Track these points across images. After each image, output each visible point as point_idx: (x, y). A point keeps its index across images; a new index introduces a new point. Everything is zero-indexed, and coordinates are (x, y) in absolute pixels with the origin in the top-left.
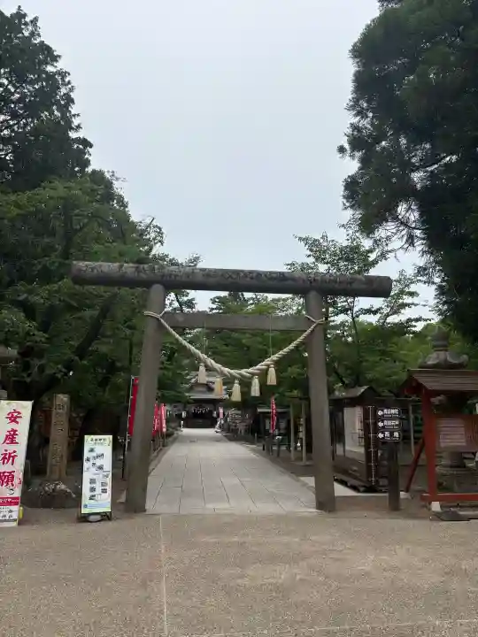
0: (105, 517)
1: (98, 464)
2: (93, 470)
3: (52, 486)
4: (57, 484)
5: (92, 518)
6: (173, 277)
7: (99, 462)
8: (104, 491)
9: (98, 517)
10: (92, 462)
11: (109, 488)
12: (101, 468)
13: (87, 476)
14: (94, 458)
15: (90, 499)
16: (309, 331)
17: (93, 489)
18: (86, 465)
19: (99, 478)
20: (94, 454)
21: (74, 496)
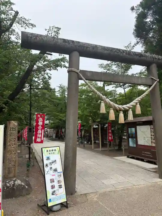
0: (64, 206)
1: (54, 168)
2: (51, 172)
3: (12, 183)
4: (15, 181)
5: (55, 208)
6: (85, 48)
7: (54, 166)
8: (60, 187)
9: (59, 207)
10: (49, 167)
11: (63, 184)
12: (55, 170)
13: (48, 178)
14: (51, 163)
15: (52, 194)
16: (153, 86)
17: (53, 187)
18: (46, 169)
19: (56, 178)
20: (50, 161)
21: (27, 187)
